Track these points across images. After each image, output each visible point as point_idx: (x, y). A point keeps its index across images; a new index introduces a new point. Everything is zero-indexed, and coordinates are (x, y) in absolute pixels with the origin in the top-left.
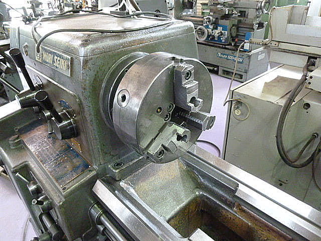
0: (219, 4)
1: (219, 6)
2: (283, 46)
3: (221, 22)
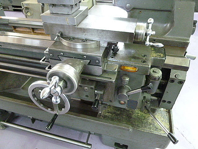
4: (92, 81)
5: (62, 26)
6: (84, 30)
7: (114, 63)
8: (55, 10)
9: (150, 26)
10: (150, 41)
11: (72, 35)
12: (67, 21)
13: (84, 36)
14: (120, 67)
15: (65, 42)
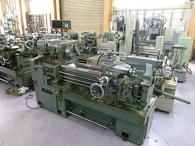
0: (87, 38)
1: (87, 39)
2: (100, 48)
3: (88, 44)
4: (113, 85)
5: (107, 67)
6: (113, 69)
7: (121, 80)
8: (106, 62)
9: (134, 70)
10: (134, 74)
11: (109, 70)
12: (109, 66)
13: (113, 70)
14: (123, 81)
15: (107, 72)
